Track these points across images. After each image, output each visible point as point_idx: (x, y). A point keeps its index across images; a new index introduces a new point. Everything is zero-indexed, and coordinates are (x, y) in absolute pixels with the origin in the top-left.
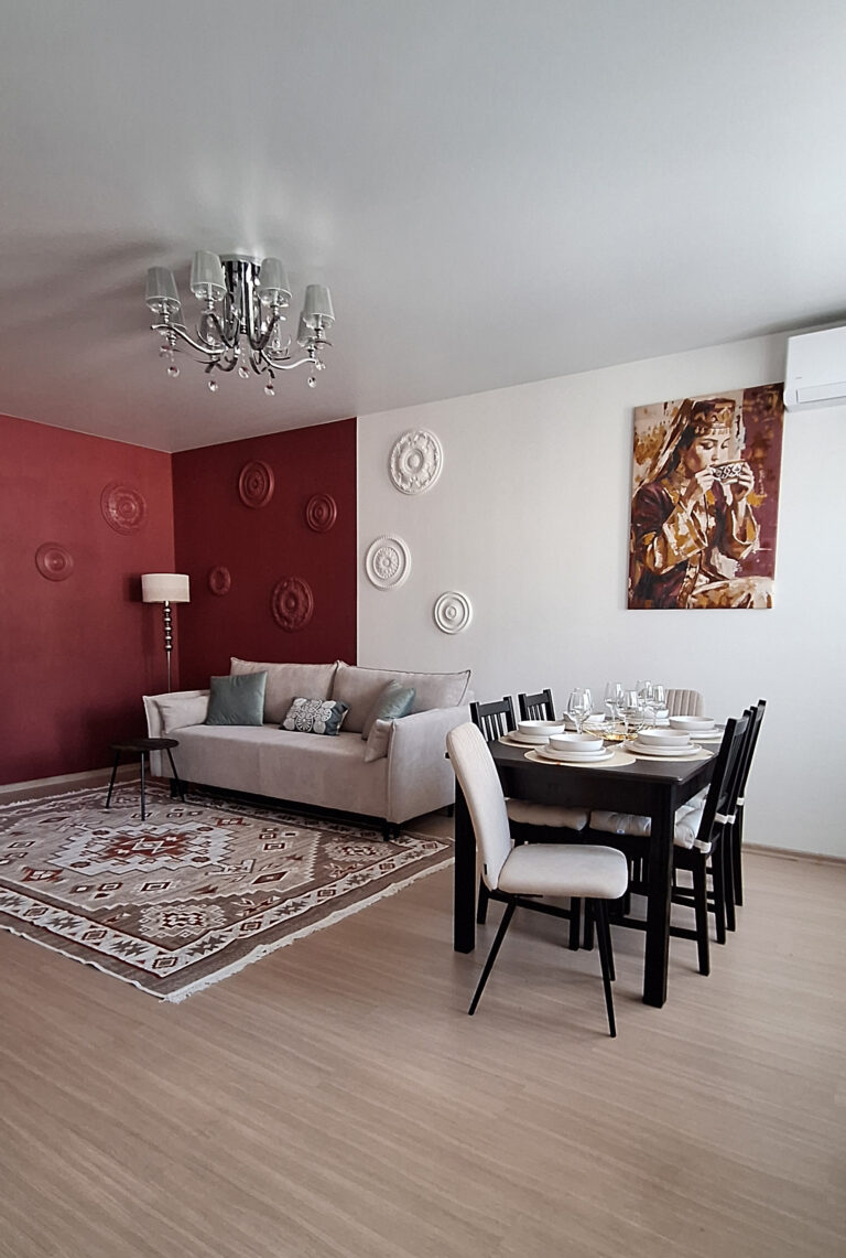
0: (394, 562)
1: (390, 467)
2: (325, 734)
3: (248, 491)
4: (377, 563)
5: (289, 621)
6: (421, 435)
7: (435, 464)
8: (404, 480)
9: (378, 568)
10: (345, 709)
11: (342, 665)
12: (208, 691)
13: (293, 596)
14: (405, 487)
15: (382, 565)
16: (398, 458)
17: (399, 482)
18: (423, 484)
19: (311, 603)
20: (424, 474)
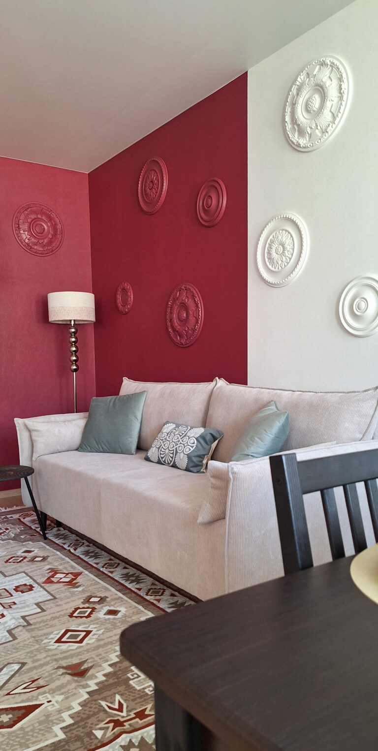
0: (288, 247)
1: (284, 121)
2: (187, 470)
3: (145, 194)
4: (269, 253)
5: (181, 336)
6: (323, 64)
7: (341, 98)
8: (301, 132)
9: (269, 259)
10: (215, 439)
11: (221, 383)
12: (87, 414)
13: (184, 306)
14: (303, 142)
15: (274, 255)
16: (294, 105)
17: (295, 138)
18: (325, 132)
19: (201, 313)
20: (327, 115)
